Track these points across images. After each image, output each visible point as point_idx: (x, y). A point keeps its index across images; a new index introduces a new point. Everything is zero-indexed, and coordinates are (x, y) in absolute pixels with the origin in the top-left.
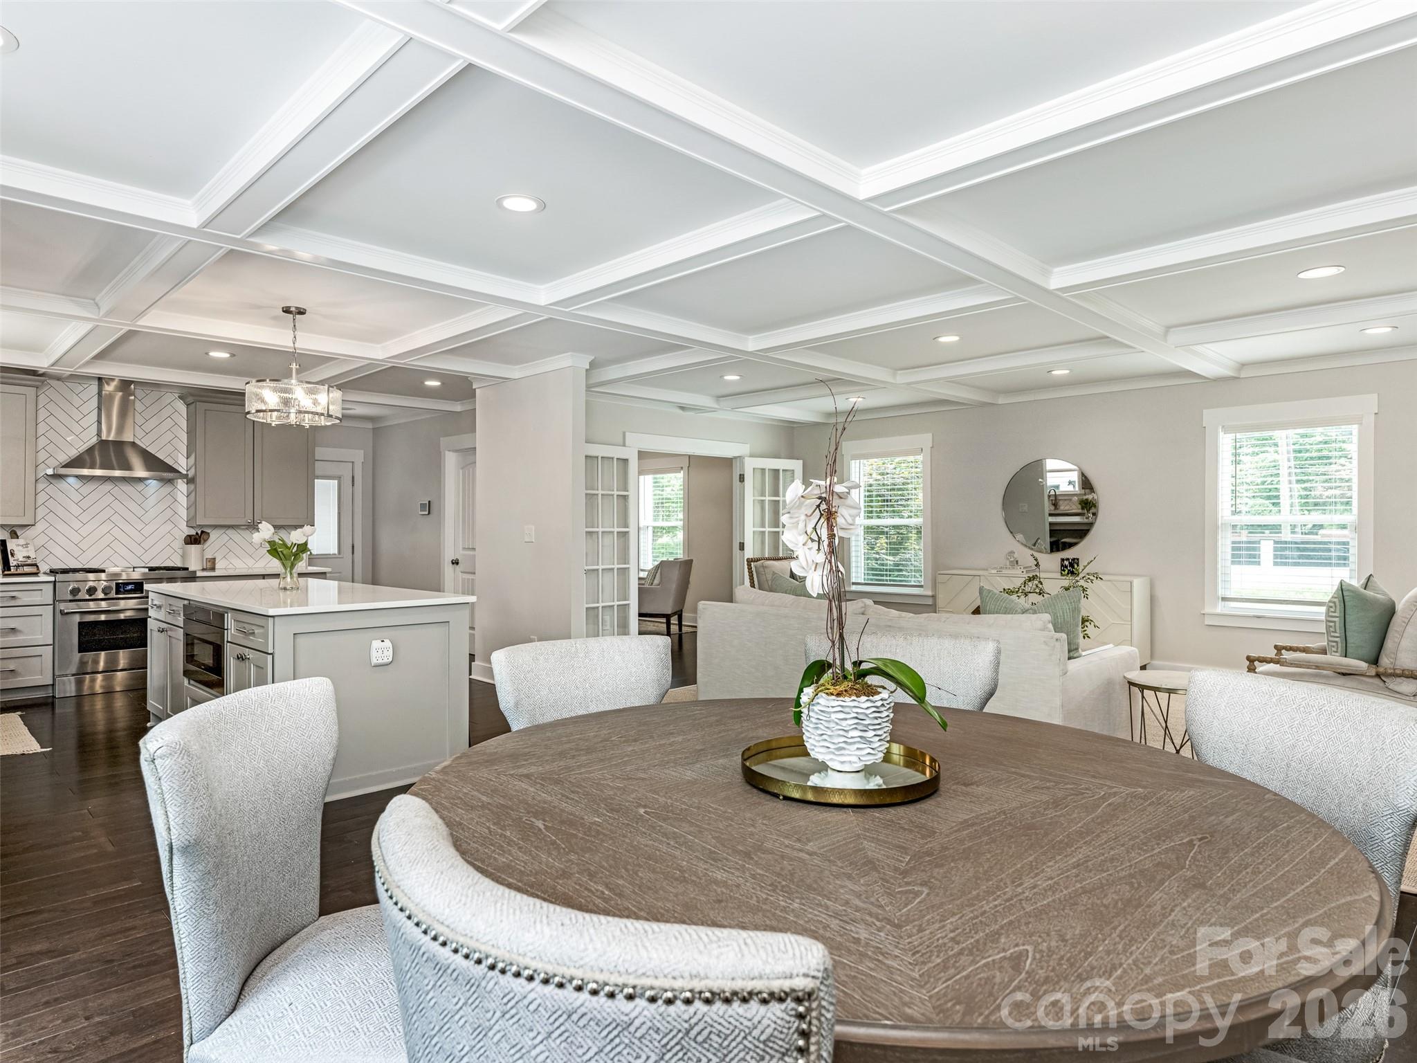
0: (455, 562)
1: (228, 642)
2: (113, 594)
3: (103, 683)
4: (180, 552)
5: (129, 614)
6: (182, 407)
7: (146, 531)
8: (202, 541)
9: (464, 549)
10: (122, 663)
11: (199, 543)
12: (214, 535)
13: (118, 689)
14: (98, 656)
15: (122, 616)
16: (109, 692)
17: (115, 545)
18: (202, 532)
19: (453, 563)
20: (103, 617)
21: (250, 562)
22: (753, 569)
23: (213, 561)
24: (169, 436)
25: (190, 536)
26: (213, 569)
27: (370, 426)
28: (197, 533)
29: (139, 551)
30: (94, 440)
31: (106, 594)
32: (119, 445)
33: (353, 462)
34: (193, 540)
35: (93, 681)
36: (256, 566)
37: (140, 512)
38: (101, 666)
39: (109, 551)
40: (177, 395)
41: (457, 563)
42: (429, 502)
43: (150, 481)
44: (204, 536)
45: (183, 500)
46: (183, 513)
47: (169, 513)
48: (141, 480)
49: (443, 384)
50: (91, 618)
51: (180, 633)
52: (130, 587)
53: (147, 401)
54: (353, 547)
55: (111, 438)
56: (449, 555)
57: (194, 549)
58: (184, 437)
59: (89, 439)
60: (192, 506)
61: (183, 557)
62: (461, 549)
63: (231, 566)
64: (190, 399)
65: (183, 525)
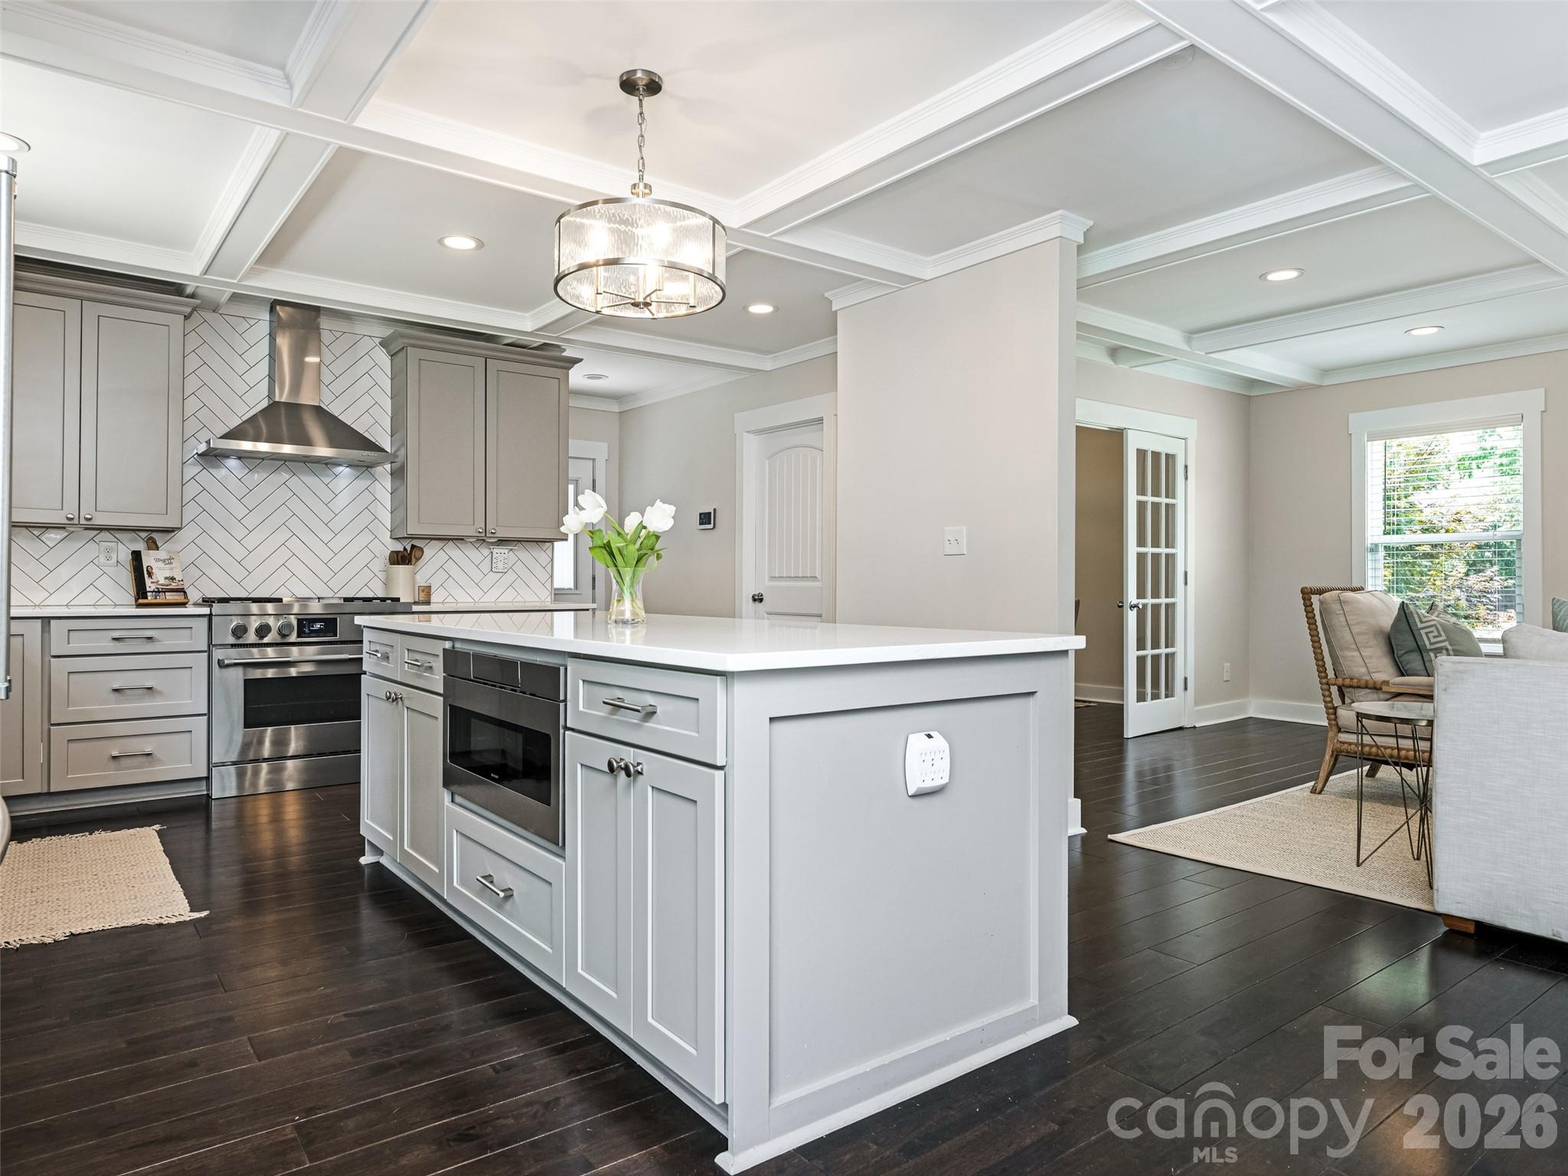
0: (758, 599)
1: (566, 728)
2: (293, 638)
3: (268, 777)
4: (382, 575)
5: (308, 668)
6: (383, 359)
7: (336, 545)
8: (414, 560)
9: (773, 578)
10: (293, 747)
11: (409, 562)
12: (430, 550)
13: (290, 786)
14: (263, 733)
15: (293, 672)
16: (277, 792)
17: (294, 564)
18: (413, 547)
19: (754, 600)
20: (270, 673)
21: (477, 594)
22: (1316, 606)
23: (427, 590)
24: (367, 402)
25: (397, 553)
26: (428, 603)
27: (615, 408)
28: (405, 549)
29: (326, 574)
30: (265, 404)
31: (284, 636)
32: (294, 408)
33: (594, 460)
34: (401, 558)
35: (256, 773)
36: (486, 598)
37: (326, 515)
38: (267, 750)
39: (284, 574)
40: (378, 341)
41: (761, 600)
42: (715, 510)
43: (341, 469)
44: (417, 553)
45: (386, 499)
46: (386, 518)
47: (366, 517)
48: (327, 463)
49: (776, 309)
50: (258, 674)
51: (437, 706)
52: (318, 626)
53: (337, 348)
54: (594, 579)
55: (283, 400)
56: (750, 590)
57: (402, 570)
58: (387, 404)
59: (258, 401)
60: (399, 506)
61: (386, 584)
62: (767, 578)
63: (450, 599)
64: (395, 348)
65: (386, 536)
